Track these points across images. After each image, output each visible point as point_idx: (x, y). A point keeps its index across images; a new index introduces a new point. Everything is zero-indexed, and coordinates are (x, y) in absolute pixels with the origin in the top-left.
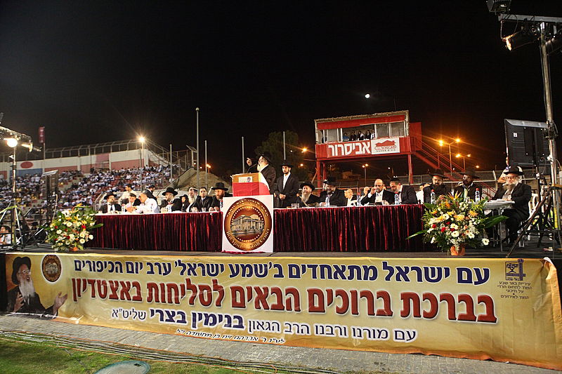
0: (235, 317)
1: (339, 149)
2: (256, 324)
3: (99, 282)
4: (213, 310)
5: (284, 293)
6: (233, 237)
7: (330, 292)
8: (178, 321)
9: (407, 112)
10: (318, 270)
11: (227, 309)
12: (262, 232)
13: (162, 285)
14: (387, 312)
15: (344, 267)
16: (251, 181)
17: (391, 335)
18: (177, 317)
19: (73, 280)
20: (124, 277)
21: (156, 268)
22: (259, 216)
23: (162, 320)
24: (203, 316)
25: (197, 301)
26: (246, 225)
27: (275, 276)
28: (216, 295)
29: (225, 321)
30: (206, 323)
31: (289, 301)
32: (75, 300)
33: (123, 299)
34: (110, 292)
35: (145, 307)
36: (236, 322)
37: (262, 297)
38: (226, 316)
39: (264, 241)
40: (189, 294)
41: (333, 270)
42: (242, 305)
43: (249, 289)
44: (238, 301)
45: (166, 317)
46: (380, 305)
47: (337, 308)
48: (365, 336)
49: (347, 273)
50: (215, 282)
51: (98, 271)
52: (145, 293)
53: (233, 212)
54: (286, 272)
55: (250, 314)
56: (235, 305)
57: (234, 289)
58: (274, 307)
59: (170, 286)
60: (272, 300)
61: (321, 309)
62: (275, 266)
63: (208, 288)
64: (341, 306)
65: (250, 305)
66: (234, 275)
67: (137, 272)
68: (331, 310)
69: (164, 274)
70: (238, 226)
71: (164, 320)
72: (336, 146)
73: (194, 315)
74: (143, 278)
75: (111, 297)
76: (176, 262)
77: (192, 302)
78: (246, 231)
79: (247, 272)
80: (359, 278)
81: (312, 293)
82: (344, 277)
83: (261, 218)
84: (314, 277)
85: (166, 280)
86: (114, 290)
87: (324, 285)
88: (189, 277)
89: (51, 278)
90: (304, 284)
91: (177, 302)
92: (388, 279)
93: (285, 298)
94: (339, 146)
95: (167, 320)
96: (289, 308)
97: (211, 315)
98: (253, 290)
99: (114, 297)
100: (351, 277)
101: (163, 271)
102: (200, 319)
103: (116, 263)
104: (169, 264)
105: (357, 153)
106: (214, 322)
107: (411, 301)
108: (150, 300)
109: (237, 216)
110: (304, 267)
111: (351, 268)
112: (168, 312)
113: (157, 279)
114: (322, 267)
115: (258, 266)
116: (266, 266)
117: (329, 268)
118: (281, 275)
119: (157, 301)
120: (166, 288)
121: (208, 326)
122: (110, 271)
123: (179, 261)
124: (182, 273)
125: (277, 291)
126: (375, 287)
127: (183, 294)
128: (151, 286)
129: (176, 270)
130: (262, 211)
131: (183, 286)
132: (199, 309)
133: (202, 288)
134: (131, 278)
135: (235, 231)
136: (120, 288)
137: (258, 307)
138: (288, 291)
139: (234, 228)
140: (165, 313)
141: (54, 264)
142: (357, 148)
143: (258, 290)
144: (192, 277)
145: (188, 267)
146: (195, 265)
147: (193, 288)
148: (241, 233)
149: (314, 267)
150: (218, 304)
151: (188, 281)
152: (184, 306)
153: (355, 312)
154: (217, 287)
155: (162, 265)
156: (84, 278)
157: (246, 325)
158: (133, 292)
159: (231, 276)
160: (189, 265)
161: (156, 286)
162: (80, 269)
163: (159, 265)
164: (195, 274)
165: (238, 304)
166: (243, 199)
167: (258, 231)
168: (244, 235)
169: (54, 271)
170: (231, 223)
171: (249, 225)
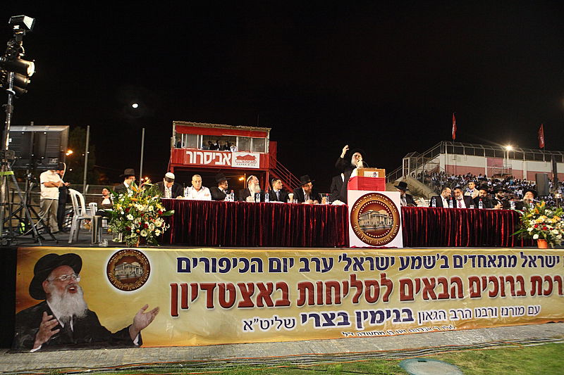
0: (404, 311)
1: (198, 157)
2: (426, 315)
3: (222, 287)
4: (381, 306)
5: (449, 282)
6: (361, 232)
7: (484, 279)
8: (339, 324)
9: (269, 129)
10: (476, 259)
11: (395, 303)
12: (391, 227)
13: (320, 284)
14: (522, 293)
15: (495, 257)
16: (377, 176)
17: (526, 310)
18: (337, 320)
19: (174, 287)
20: (266, 278)
21: (312, 265)
22: (388, 212)
23: (318, 324)
24: (369, 314)
25: (363, 299)
26: (375, 220)
27: (442, 267)
28: (384, 290)
29: (393, 316)
30: (373, 321)
31: (453, 289)
32: (175, 313)
33: (260, 305)
34: (240, 298)
35: (294, 313)
36: (405, 315)
37: (430, 288)
38: (394, 311)
39: (394, 237)
40: (353, 292)
41: (488, 259)
42: (411, 298)
43: (418, 281)
44: (407, 294)
45: (323, 321)
46: (518, 287)
47: (490, 292)
48: (510, 314)
49: (497, 262)
50: (383, 276)
51: (221, 271)
52: (294, 295)
53: (360, 206)
54: (451, 263)
55: (420, 305)
56: (403, 298)
57: (403, 282)
58: (441, 297)
59: (329, 285)
60: (439, 290)
61: (478, 295)
62: (442, 257)
63: (375, 283)
64: (492, 291)
65: (418, 297)
66: (404, 267)
67: (285, 271)
68: (485, 294)
69: (323, 271)
70: (366, 221)
71: (321, 324)
72: (195, 153)
73: (359, 314)
74: (293, 278)
75: (241, 305)
76: (340, 257)
77: (356, 301)
78: (375, 226)
79: (417, 264)
80: (505, 266)
81: (472, 280)
82: (495, 265)
83: (389, 214)
84: (474, 266)
85: (325, 278)
86: (247, 296)
87: (480, 273)
88: (354, 272)
89: (126, 286)
90: (465, 273)
91: (338, 301)
92: (523, 266)
93: (450, 287)
94: (199, 153)
95: (324, 325)
96: (453, 296)
97: (378, 312)
98: (422, 281)
99: (247, 304)
100: (499, 266)
101: (322, 267)
102: (366, 317)
103: (253, 260)
104: (331, 259)
105: (217, 163)
106: (382, 319)
107: (537, 282)
108: (301, 303)
109: (364, 210)
110: (466, 257)
111: (500, 257)
112: (326, 316)
113: (313, 277)
114: (479, 257)
115: (427, 258)
116: (434, 257)
117: (484, 257)
118: (446, 266)
119: (312, 303)
120: (324, 287)
121: (376, 324)
122: (241, 271)
123: (345, 255)
124: (346, 268)
125: (443, 281)
126: (515, 272)
127: (346, 291)
128: (302, 287)
129: (339, 267)
130: (390, 207)
131: (346, 284)
132: (364, 306)
133: (369, 284)
134: (275, 279)
135: (364, 226)
136: (257, 292)
137: (426, 298)
138: (454, 280)
139: (362, 223)
140: (322, 317)
141: (135, 264)
142: (217, 158)
143: (426, 281)
144: (358, 272)
145: (353, 262)
146: (362, 259)
147: (359, 285)
148: (370, 228)
149: (473, 257)
150: (386, 300)
151: (353, 277)
152: (348, 306)
153: (503, 295)
154: (384, 282)
155: (321, 261)
156: (194, 282)
157: (416, 317)
158: (277, 296)
159: (400, 269)
160: (355, 259)
161: (310, 286)
162: (188, 270)
163: (317, 260)
164: (362, 269)
165: (407, 297)
166: (371, 194)
167: (387, 227)
168: (373, 230)
169: (133, 275)
170: (358, 217)
171: (378, 220)
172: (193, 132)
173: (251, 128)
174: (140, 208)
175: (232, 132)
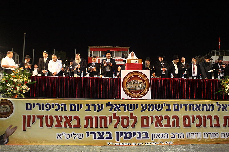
0: (143, 133)
1: (99, 60)
2: (156, 135)
3: (47, 117)
4: (130, 130)
5: (171, 118)
6: (128, 91)
7: (193, 117)
8: (107, 138)
9: (129, 48)
10: (188, 106)
11: (139, 128)
12: (144, 89)
13: (96, 118)
14: (218, 125)
15: (200, 105)
16: (138, 63)
17: (220, 135)
18: (106, 136)
19: (24, 117)
20: (68, 113)
21: (92, 108)
22: (143, 81)
23: (95, 137)
24: (123, 134)
25: (120, 125)
26: (136, 85)
27: (167, 110)
28: (132, 122)
29: (137, 135)
30: (125, 137)
31: (173, 122)
32: (24, 129)
33: (65, 126)
34: (55, 123)
35: (83, 131)
36: (144, 135)
37: (159, 121)
38: (138, 133)
40: (115, 122)
41: (195, 106)
42: (148, 126)
43: (152, 117)
45: (98, 136)
46: (215, 122)
47: (196, 124)
48: (209, 137)
49: (201, 108)
50: (132, 114)
51: (46, 110)
52: (83, 122)
53: (128, 78)
54: (172, 108)
55: (152, 130)
56: (143, 126)
57: (143, 118)
58: (166, 126)
59: (101, 118)
60: (165, 122)
61: (189, 125)
62: (167, 105)
63: (127, 118)
64: (198, 123)
65: (152, 126)
66: (143, 110)
67: (78, 110)
68: (193, 125)
69: (98, 111)
70: (131, 86)
71: (97, 138)
72: (98, 58)
73: (117, 133)
74: (82, 114)
75: (56, 126)
76: (107, 104)
77: (116, 126)
78: (135, 88)
79: (151, 108)
80: (206, 110)
81: (185, 117)
82: (200, 110)
83: (144, 82)
84: (186, 110)
85: (99, 114)
86: (59, 122)
87: (190, 113)
88: (115, 112)
89: (3, 116)
90: (181, 114)
91: (106, 126)
92: (218, 110)
93: (171, 121)
95: (98, 138)
96: (173, 126)
97: (128, 133)
98: (154, 117)
99: (59, 126)
100: (203, 110)
101: (97, 109)
102: (121, 135)
103: (62, 105)
104: (102, 105)
106: (130, 137)
107: (228, 120)
108: (86, 126)
109: (130, 80)
110: (181, 105)
111: (203, 105)
112: (99, 133)
113: (93, 114)
114: (190, 105)
115: (158, 105)
116: (162, 105)
117: (193, 105)
118: (169, 109)
119: (92, 127)
120: (99, 119)
121: (127, 139)
122: (56, 110)
123: (109, 103)
124: (111, 110)
125: (167, 118)
126: (213, 114)
127: (110, 122)
128: (87, 118)
129: (106, 109)
130: (144, 78)
131: (110, 118)
132: (121, 129)
133: (123, 118)
134: (73, 114)
135: (129, 88)
136: (64, 120)
137: (156, 126)
138: (173, 117)
139: (128, 87)
140: (97, 134)
141: (7, 106)
143: (157, 117)
144: (117, 112)
145: (115, 107)
146: (119, 105)
147: (118, 118)
148: (133, 89)
149: (186, 105)
150: (133, 126)
151: (114, 114)
152: (111, 129)
153: (205, 126)
154: (132, 117)
155: (97, 106)
156: (34, 115)
157: (150, 136)
158: (74, 122)
159: (142, 111)
160: (116, 105)
161: (91, 118)
162: (31, 109)
163: (95, 105)
164: (119, 110)
165: (145, 125)
166: (133, 72)
167: (142, 88)
168: (135, 90)
169: (6, 111)
170: (126, 84)
171: (137, 85)
172: (97, 50)
173: (121, 47)
174: (15, 80)
175: (113, 49)
